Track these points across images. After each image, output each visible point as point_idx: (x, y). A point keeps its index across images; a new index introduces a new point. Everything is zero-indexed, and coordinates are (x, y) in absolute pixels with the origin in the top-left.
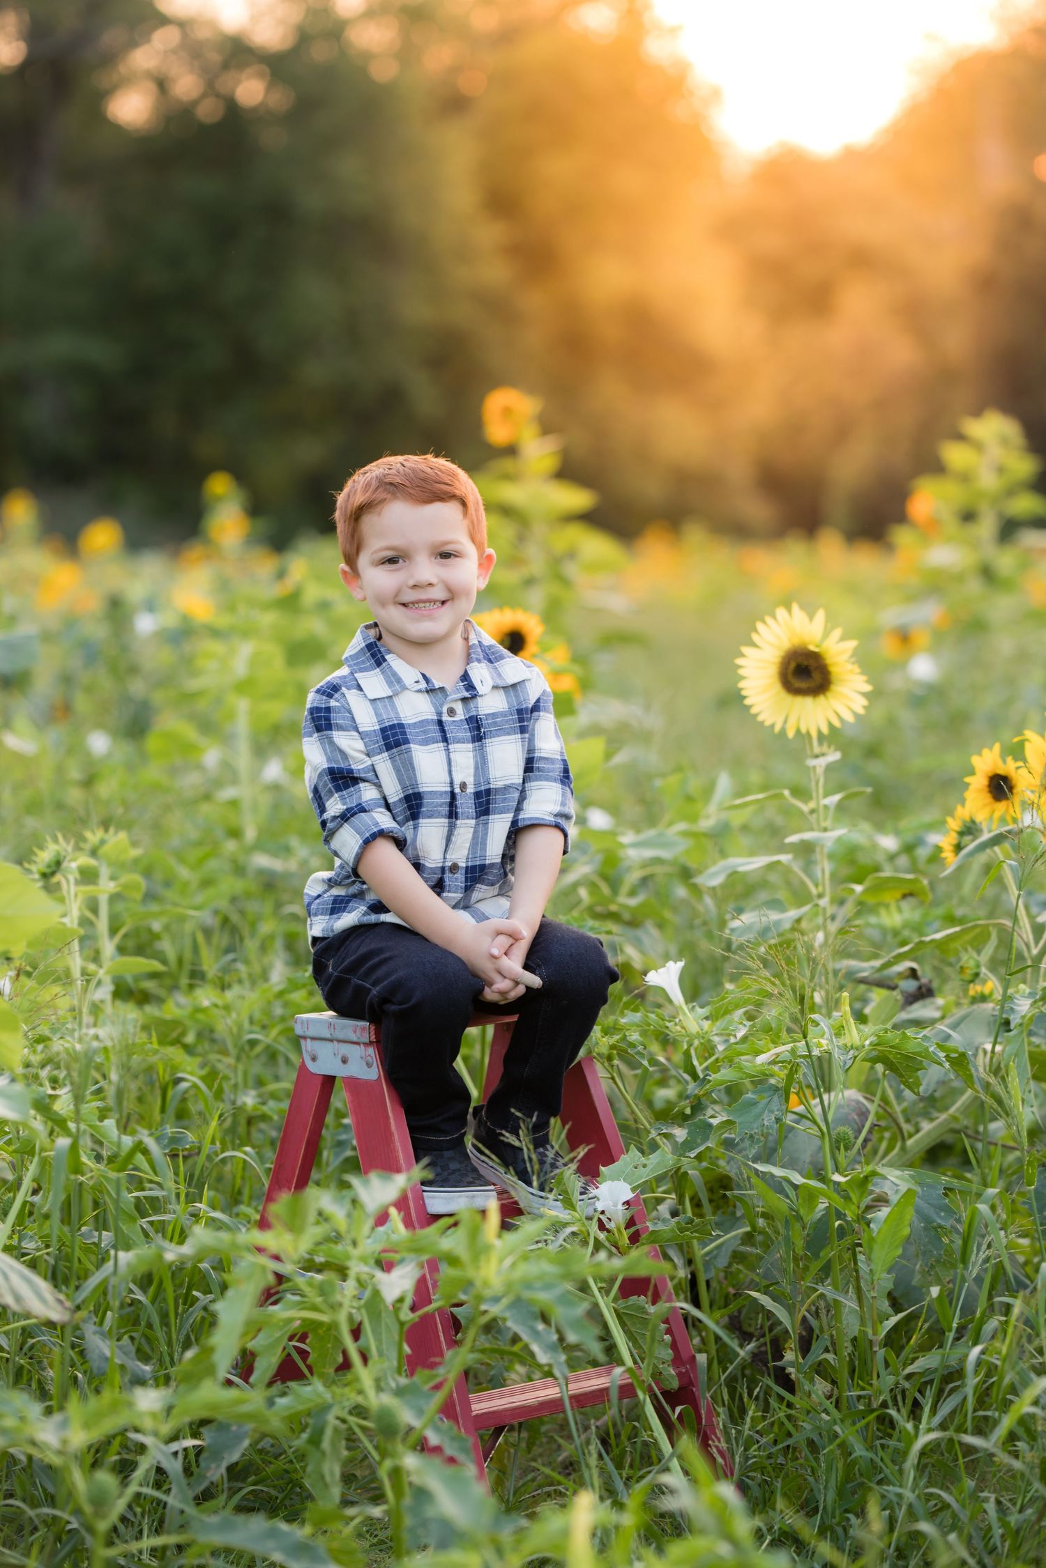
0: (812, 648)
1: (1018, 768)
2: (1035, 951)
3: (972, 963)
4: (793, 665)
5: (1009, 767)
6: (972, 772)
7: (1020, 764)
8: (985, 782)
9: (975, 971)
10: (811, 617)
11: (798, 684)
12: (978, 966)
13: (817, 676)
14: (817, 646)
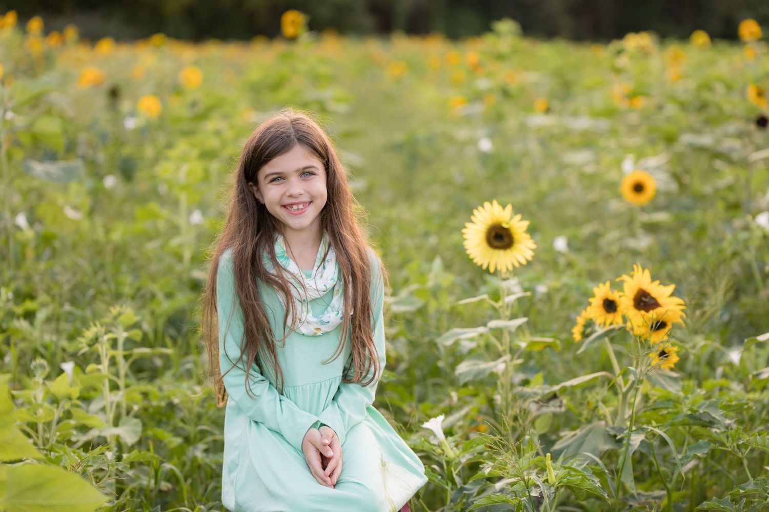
0: (505, 225)
1: (620, 297)
2: (624, 390)
3: (594, 401)
4: (493, 233)
5: (615, 296)
6: (593, 296)
7: (621, 294)
8: (601, 302)
9: (596, 405)
10: (504, 207)
11: (496, 243)
12: (597, 402)
13: (506, 239)
14: (507, 224)
